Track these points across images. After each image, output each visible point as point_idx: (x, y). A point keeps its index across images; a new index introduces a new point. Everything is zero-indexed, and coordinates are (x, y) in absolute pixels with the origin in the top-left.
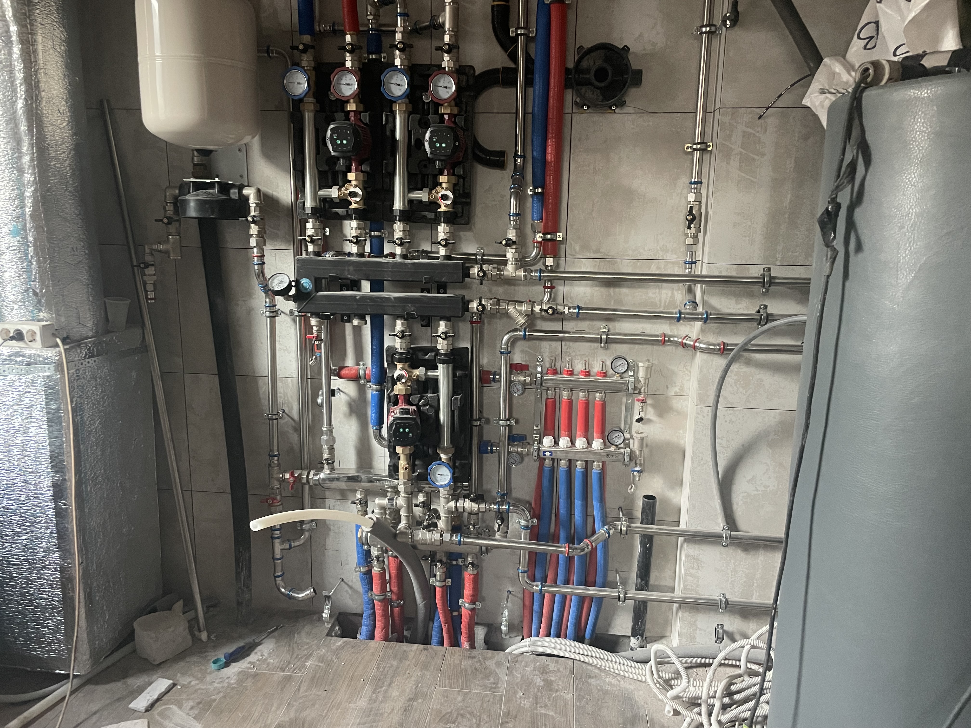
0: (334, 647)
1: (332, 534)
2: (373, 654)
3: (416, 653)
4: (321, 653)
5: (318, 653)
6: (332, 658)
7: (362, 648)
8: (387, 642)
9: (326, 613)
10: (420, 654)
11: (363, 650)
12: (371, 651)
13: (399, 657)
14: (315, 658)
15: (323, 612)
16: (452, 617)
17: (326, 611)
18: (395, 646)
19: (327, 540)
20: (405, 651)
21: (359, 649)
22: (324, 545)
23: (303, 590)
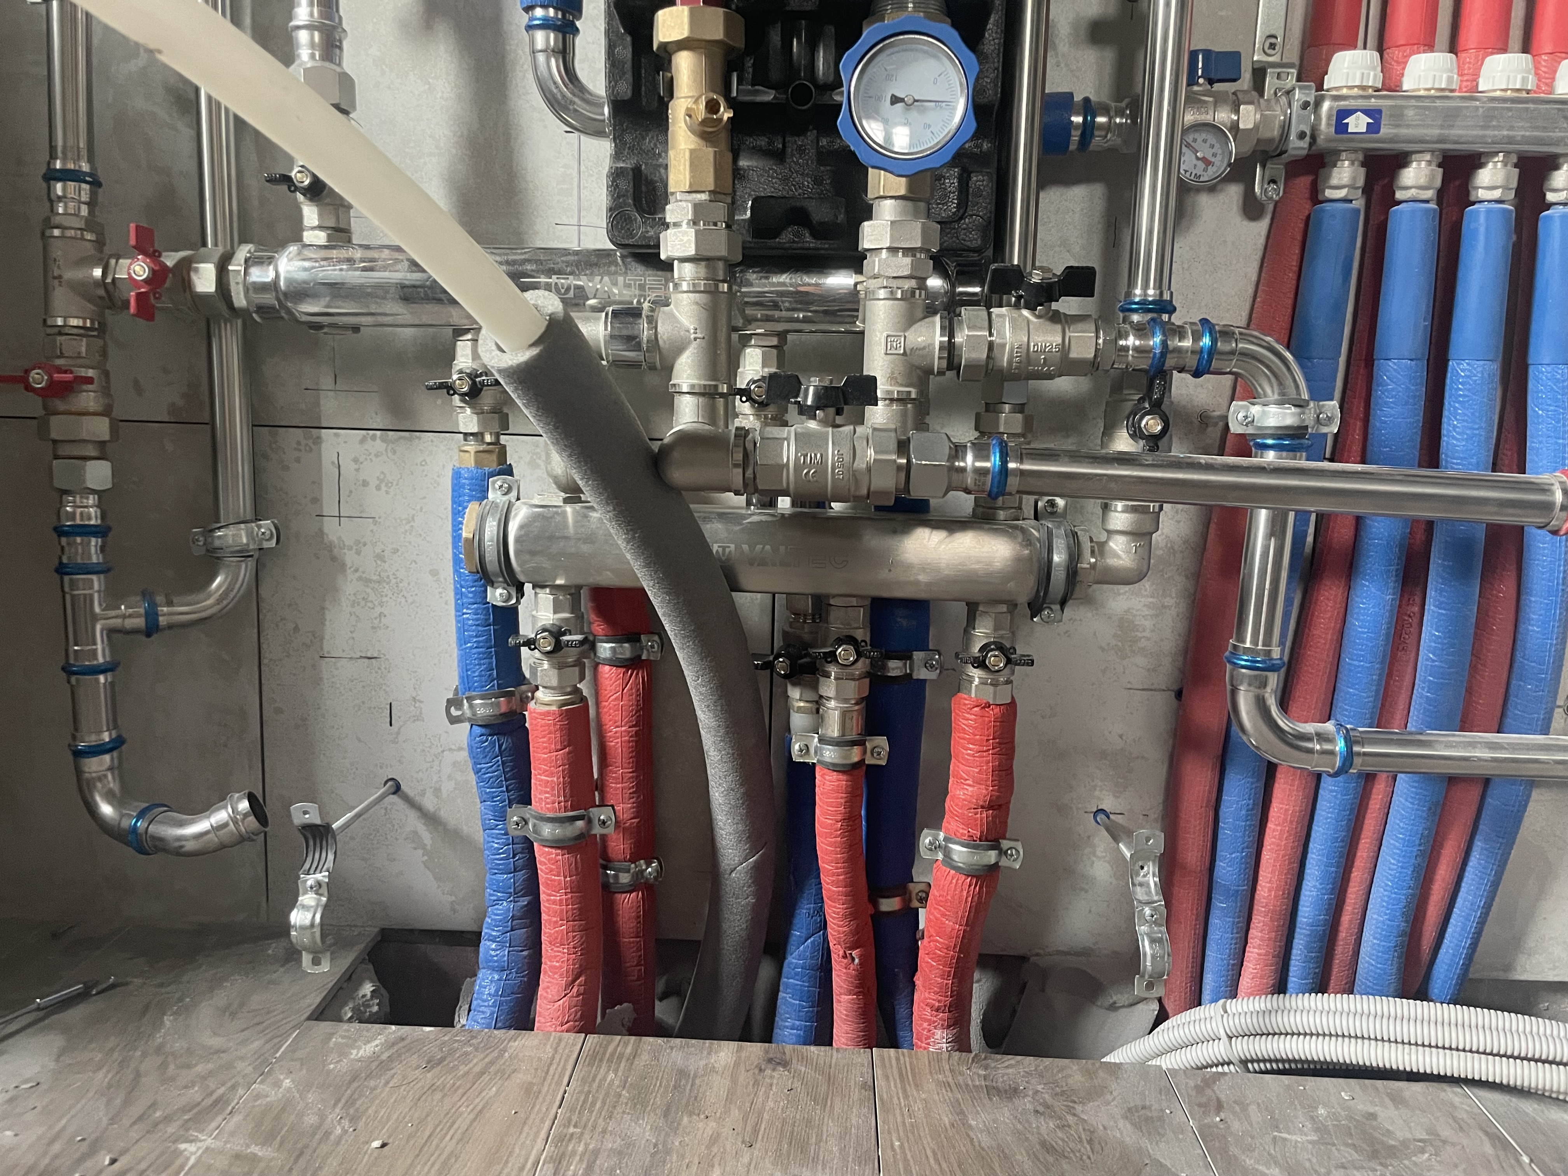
0: (338, 1066)
1: (349, 586)
2: (530, 1092)
3: (734, 1080)
4: (274, 1096)
5: (257, 1097)
6: (322, 1117)
7: (477, 1063)
8: (592, 1039)
9: (305, 907)
10: (756, 1083)
11: (482, 1073)
12: (520, 1078)
13: (658, 1100)
14: (237, 1118)
15: (292, 903)
16: (878, 918)
17: (308, 899)
18: (635, 1055)
19: (328, 615)
20: (682, 1073)
21: (463, 1069)
22: (317, 637)
23: (203, 808)
